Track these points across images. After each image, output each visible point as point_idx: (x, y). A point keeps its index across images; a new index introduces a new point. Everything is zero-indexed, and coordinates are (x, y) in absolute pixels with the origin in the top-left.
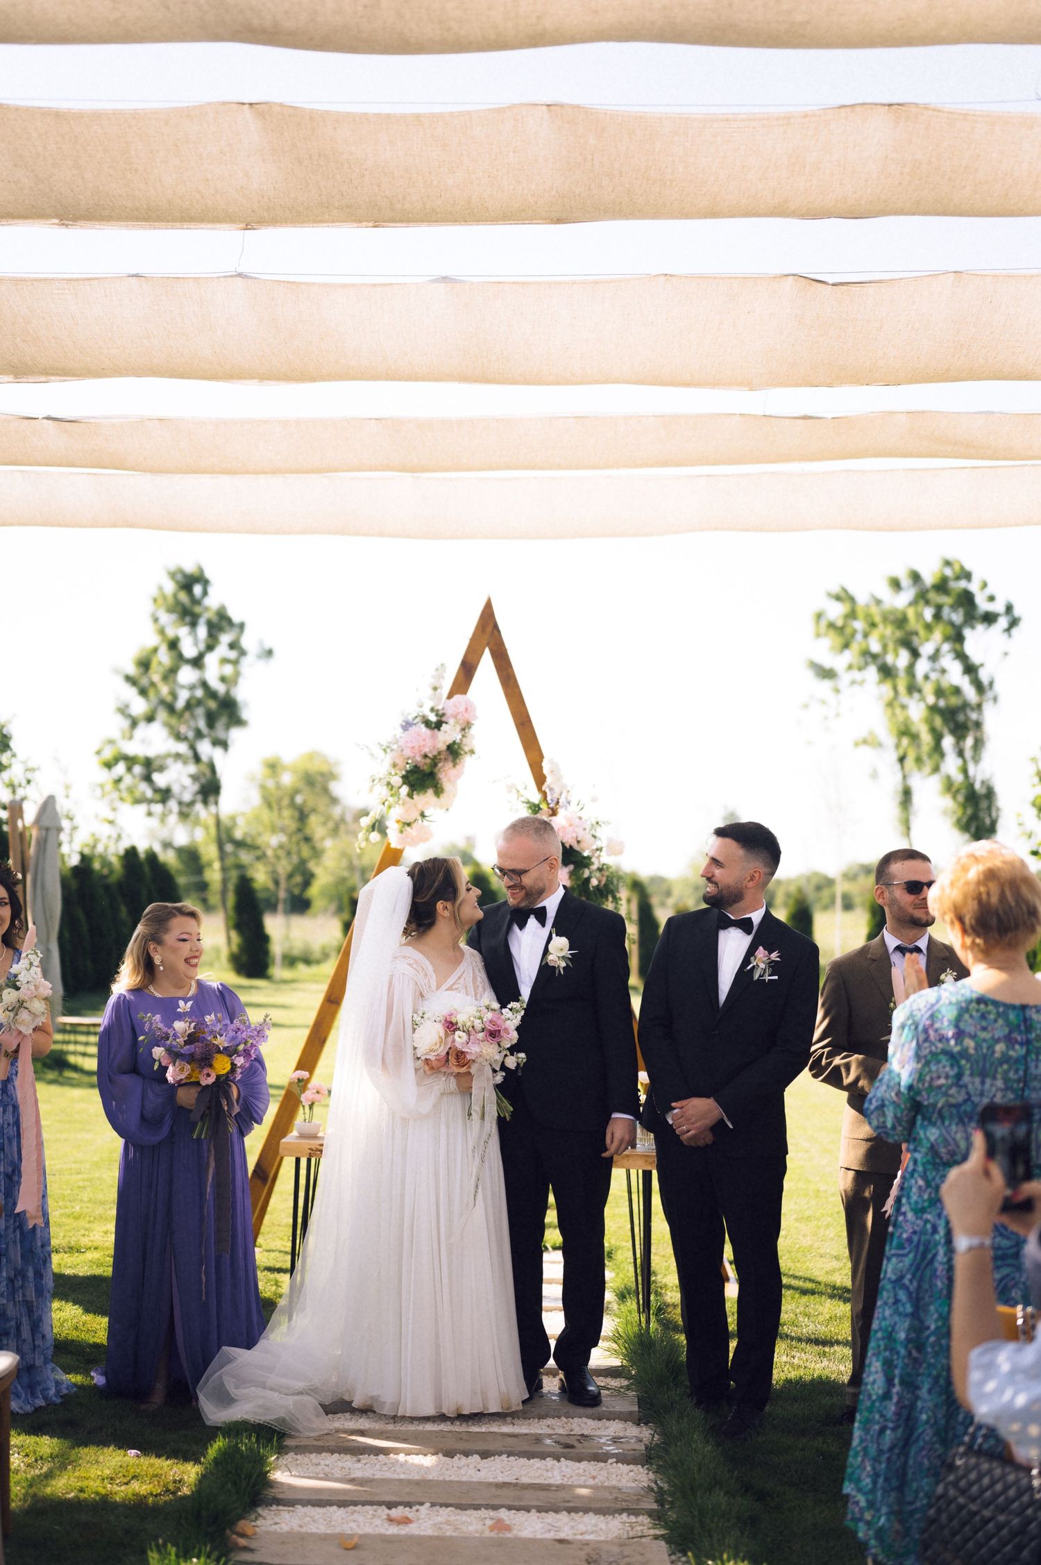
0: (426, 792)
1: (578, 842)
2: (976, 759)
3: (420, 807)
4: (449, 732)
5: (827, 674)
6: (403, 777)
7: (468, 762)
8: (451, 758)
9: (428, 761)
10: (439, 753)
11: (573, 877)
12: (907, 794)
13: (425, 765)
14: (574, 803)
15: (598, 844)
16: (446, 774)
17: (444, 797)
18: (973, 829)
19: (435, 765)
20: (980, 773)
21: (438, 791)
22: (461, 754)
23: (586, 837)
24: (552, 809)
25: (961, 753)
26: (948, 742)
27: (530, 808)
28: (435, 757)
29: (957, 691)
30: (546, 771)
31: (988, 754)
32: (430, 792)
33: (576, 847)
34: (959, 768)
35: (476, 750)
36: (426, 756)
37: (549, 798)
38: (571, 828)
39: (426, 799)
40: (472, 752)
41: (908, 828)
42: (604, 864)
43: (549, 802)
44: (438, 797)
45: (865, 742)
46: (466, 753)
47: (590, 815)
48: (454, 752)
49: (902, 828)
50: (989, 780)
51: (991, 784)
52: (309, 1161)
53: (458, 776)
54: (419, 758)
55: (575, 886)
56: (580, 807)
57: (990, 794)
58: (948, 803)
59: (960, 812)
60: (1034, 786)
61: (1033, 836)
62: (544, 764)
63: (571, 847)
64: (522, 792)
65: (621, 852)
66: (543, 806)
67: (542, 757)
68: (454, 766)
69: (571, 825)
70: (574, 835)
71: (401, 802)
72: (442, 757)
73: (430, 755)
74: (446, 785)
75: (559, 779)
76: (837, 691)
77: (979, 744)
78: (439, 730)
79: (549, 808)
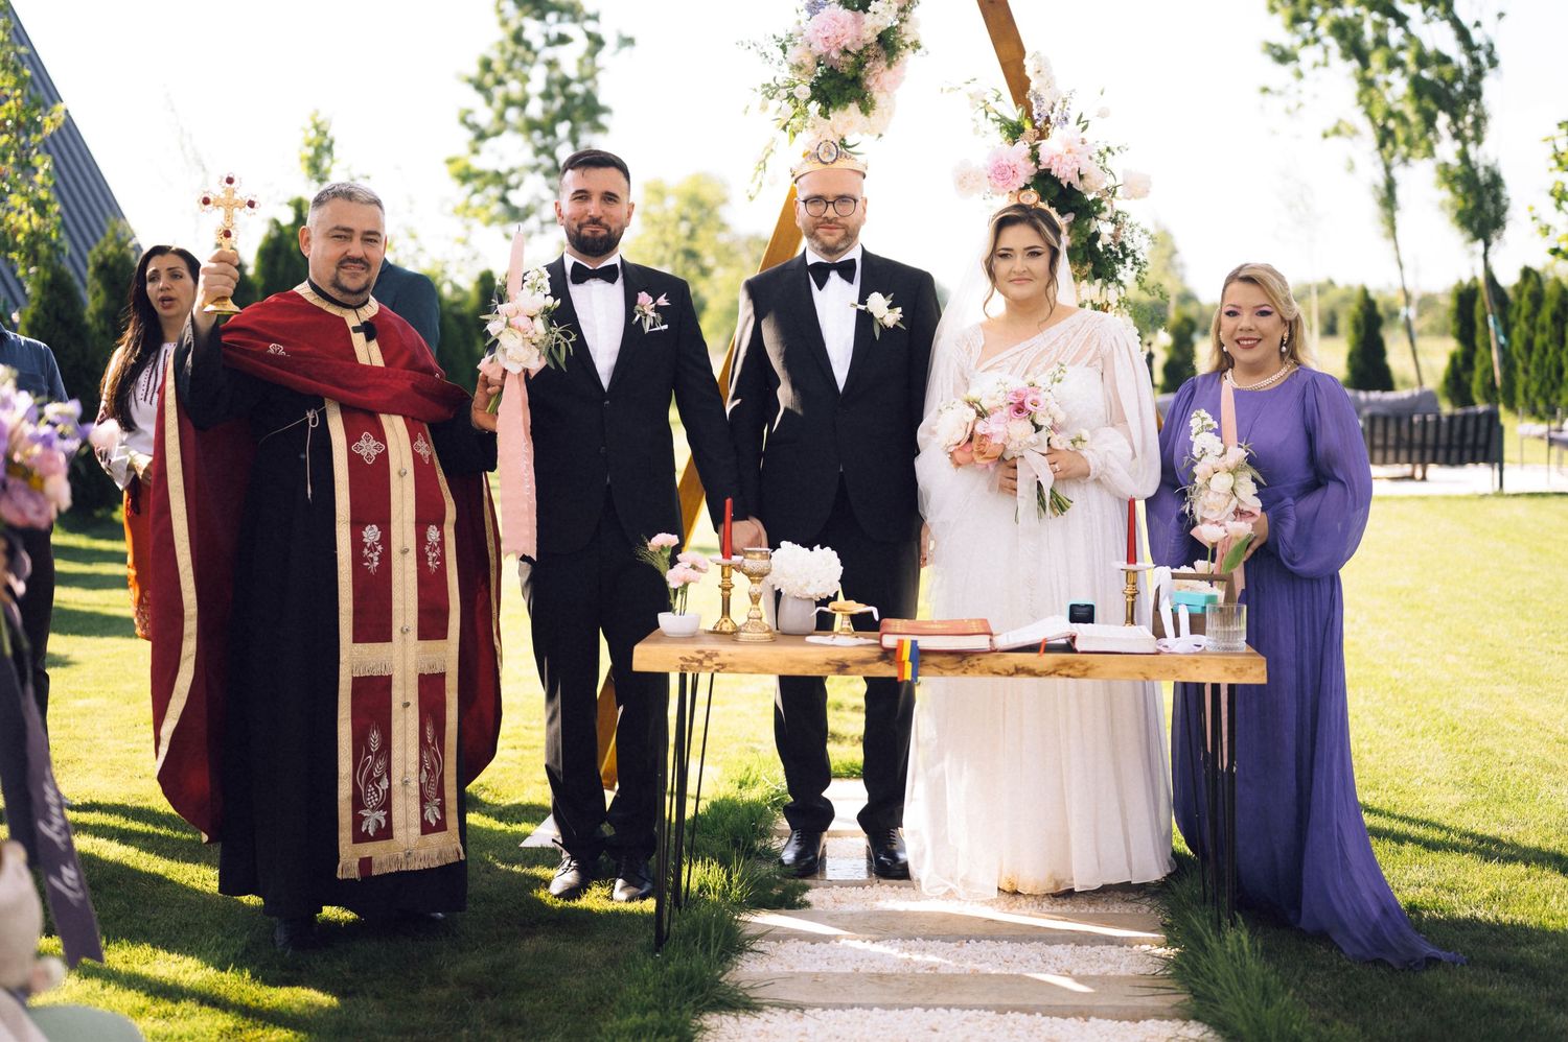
0: (846, 107)
1: (1081, 177)
2: (1478, 139)
3: (839, 131)
4: (881, 12)
5: (1283, 57)
6: (812, 86)
7: (909, 61)
8: (884, 55)
9: (850, 59)
10: (867, 47)
11: (1074, 231)
12: (1391, 186)
13: (845, 66)
14: (1073, 120)
15: (1110, 182)
16: (879, 79)
17: (875, 115)
18: (1475, 225)
19: (861, 66)
20: (1480, 155)
21: (866, 106)
22: (899, 49)
23: (1091, 168)
24: (1040, 130)
25: (1458, 135)
26: (1443, 120)
27: (1007, 127)
28: (861, 52)
29: (1445, 60)
30: (1029, 72)
31: (1491, 131)
32: (853, 107)
33: (1078, 186)
34: (1457, 152)
35: (922, 42)
36: (846, 52)
37: (1035, 113)
38: (1071, 156)
39: (847, 120)
40: (916, 45)
41: (1393, 228)
42: (1118, 213)
43: (1036, 117)
44: (867, 114)
45: (1337, 131)
46: (907, 46)
47: (1097, 136)
48: (888, 44)
49: (1385, 229)
50: (1494, 165)
51: (1496, 169)
52: (683, 677)
53: (896, 83)
54: (835, 55)
55: (1079, 245)
56: (1081, 125)
57: (1496, 181)
58: (1445, 194)
59: (1460, 204)
60: (1551, 170)
61: (1551, 231)
62: (1026, 62)
63: (1069, 184)
64: (993, 104)
65: (1145, 193)
66: (1028, 126)
67: (1022, 52)
68: (889, 66)
69: (1070, 151)
70: (1076, 166)
71: (809, 124)
72: (871, 53)
73: (853, 50)
74: (877, 94)
75: (1049, 85)
76: (1300, 75)
77: (1479, 122)
78: (866, 11)
79: (1034, 127)
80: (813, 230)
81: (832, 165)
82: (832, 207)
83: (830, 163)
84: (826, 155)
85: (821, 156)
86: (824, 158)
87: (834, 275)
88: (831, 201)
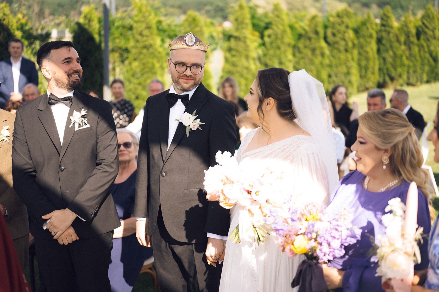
80: (177, 79)
81: (192, 47)
82: (189, 69)
83: (191, 46)
84: (190, 41)
85: (186, 41)
86: (188, 42)
87: (179, 101)
88: (189, 66)
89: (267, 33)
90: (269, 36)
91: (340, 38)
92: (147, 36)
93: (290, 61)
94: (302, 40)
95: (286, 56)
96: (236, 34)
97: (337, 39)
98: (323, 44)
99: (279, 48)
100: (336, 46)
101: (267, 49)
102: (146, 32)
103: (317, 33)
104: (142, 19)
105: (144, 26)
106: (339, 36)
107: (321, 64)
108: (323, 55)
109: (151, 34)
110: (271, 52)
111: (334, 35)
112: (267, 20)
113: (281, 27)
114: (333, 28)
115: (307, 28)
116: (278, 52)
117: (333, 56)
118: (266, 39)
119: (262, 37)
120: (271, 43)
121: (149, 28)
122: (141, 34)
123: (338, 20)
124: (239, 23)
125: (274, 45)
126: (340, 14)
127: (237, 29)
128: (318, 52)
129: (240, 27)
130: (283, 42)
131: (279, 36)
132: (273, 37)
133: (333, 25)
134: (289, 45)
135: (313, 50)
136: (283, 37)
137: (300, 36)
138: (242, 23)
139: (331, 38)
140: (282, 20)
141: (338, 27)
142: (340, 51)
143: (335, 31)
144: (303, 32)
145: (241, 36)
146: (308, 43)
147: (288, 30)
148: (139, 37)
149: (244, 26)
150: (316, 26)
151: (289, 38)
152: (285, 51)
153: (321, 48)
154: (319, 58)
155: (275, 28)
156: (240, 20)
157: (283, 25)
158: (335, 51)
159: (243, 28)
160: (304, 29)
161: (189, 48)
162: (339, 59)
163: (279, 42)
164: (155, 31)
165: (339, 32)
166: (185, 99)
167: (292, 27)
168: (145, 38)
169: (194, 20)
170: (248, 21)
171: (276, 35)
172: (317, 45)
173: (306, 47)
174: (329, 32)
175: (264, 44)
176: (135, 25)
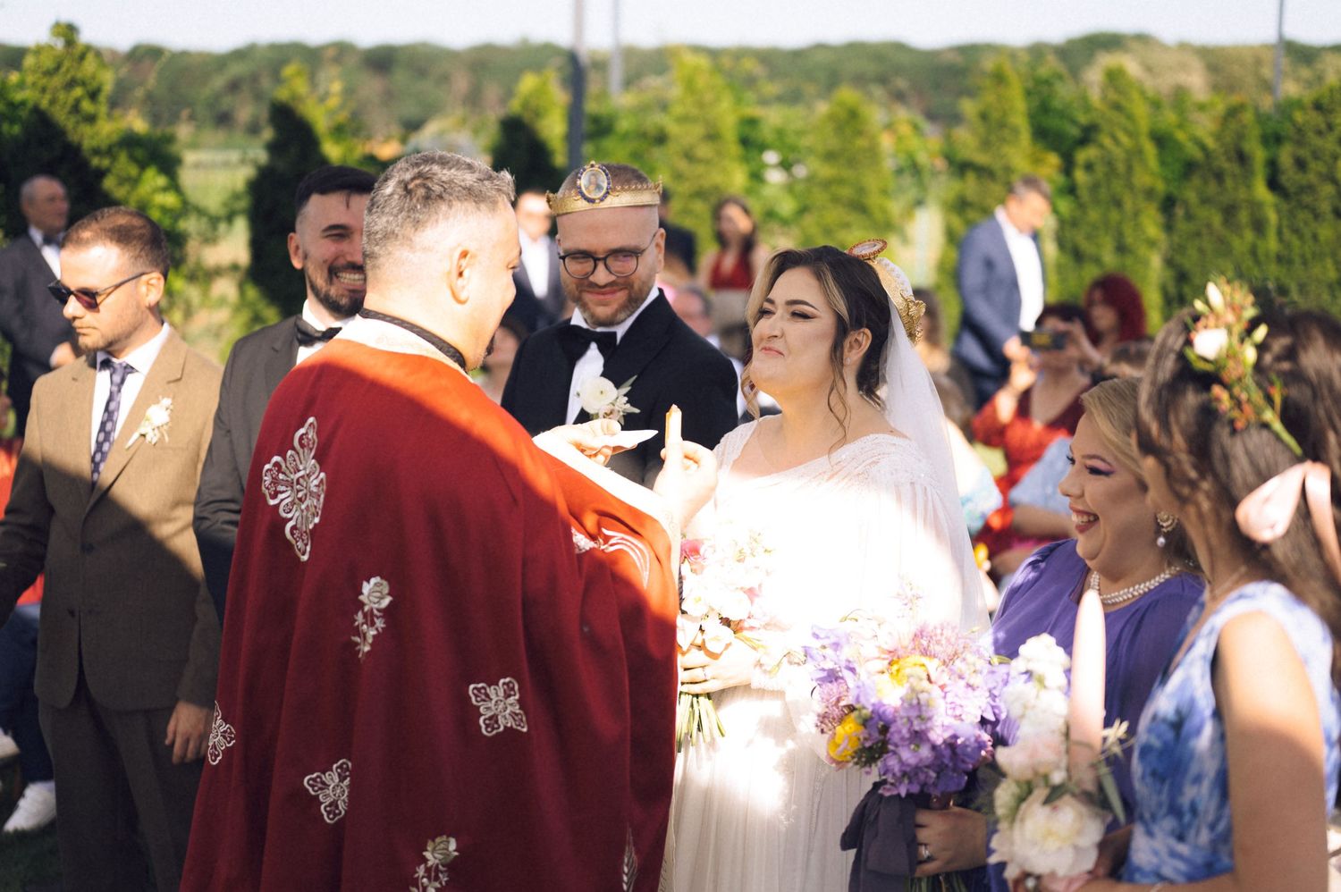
80: (577, 293)
81: (601, 204)
82: (601, 267)
83: (597, 201)
84: (592, 187)
85: (583, 189)
86: (589, 192)
87: (594, 346)
88: (601, 256)
89: (1082, 156)
90: (1089, 167)
91: (1320, 174)
92: (707, 162)
93: (1152, 244)
94: (1196, 181)
95: (1138, 227)
96: (981, 158)
97: (1311, 177)
98: (1261, 191)
99: (1118, 204)
100: (1307, 199)
101: (1081, 206)
102: (704, 151)
103: (1242, 158)
104: (694, 111)
105: (698, 130)
106: (1316, 167)
107: (1253, 252)
108: (1259, 226)
109: (719, 154)
110: (1094, 215)
111: (1301, 164)
112: (1083, 119)
113: (1124, 139)
114: (1300, 141)
115: (1211, 143)
116: (1114, 215)
117: (1296, 231)
118: (1080, 176)
119: (1068, 167)
120: (1095, 188)
121: (713, 136)
122: (689, 156)
123: (1317, 119)
124: (993, 125)
125: (1103, 193)
126: (1325, 101)
127: (986, 144)
128: (1243, 216)
129: (993, 138)
130: (1130, 186)
131: (1121, 167)
132: (1100, 170)
133: (1300, 136)
134: (1149, 193)
135: (1229, 212)
136: (1130, 169)
137: (1190, 168)
138: (1002, 125)
139: (1290, 176)
140: (1130, 117)
141: (1317, 142)
142: (1317, 216)
143: (1304, 153)
144: (1197, 154)
145: (997, 166)
146: (1212, 188)
147: (1150, 149)
148: (683, 165)
149: (1006, 133)
150: (1241, 136)
151: (1150, 173)
152: (1136, 214)
153: (1255, 206)
154: (1249, 235)
155: (1107, 141)
156: (995, 115)
157: (1130, 134)
158: (1303, 215)
159: (1003, 140)
160: (1203, 148)
161: (595, 206)
162: (1315, 237)
163: (1118, 186)
164: (734, 149)
165: (1316, 156)
166: (606, 343)
167: (1162, 140)
168: (700, 169)
169: (853, 115)
170: (1020, 119)
171: (1110, 164)
172: (1242, 194)
173: (1205, 201)
174: (1285, 156)
175: (1071, 190)
176: (673, 128)
